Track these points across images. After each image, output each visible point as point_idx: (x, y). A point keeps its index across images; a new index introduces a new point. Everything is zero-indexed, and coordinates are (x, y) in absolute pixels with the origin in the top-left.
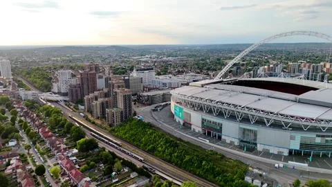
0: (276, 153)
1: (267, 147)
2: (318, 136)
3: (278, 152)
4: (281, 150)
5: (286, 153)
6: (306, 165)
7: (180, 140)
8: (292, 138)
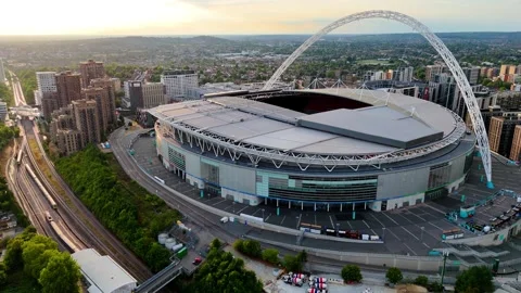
0: (241, 201)
1: (231, 193)
2: (291, 177)
3: (244, 200)
4: (247, 197)
5: (253, 202)
6: (261, 219)
7: (127, 178)
8: (258, 179)
